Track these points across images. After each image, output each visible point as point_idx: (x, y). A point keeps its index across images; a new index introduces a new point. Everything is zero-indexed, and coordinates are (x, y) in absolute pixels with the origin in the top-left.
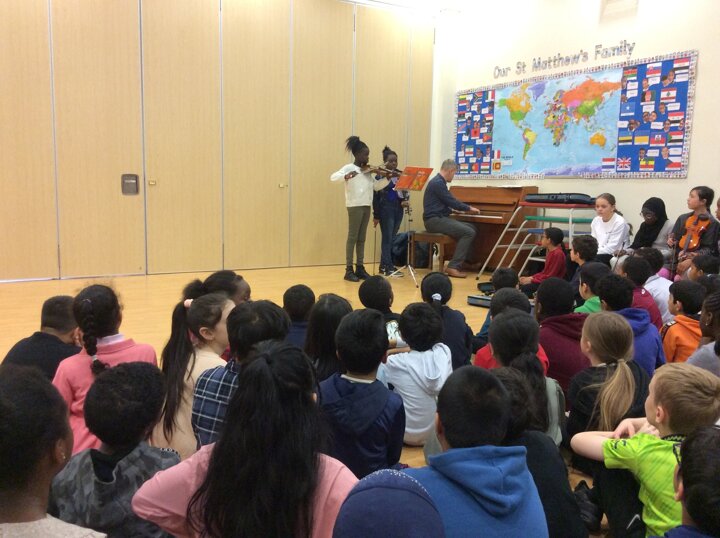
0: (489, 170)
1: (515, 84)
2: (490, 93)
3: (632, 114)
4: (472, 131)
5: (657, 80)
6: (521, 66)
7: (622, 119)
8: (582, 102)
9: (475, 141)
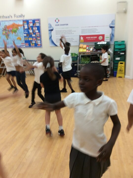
3: (27, 33)
7: (24, 34)
8: (13, 28)
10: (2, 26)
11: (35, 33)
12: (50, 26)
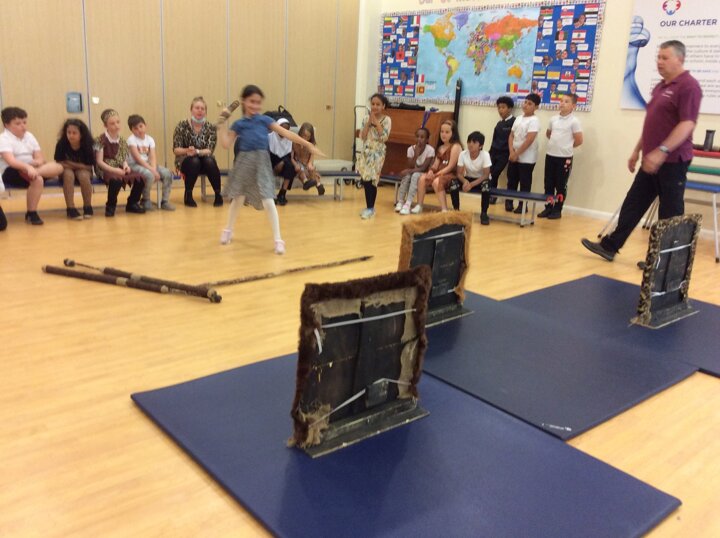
0: (414, 93)
1: (441, 12)
2: (415, 18)
3: (547, 50)
4: (397, 53)
5: (570, 22)
7: (537, 54)
8: (502, 35)
9: (400, 63)
10: (471, 27)
11: (577, 52)
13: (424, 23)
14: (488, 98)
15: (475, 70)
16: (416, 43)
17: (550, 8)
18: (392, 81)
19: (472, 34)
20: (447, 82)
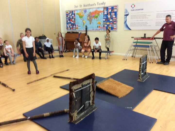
0: (75, 29)
1: (80, 10)
2: (74, 12)
4: (70, 20)
6: (81, 6)
7: (104, 19)
8: (95, 14)
9: (71, 22)
10: (88, 13)
12: (126, 11)
13: (76, 12)
14: (93, 30)
15: (89, 23)
16: (75, 17)
17: (106, 8)
18: (70, 27)
19: (88, 15)
20: (83, 26)
